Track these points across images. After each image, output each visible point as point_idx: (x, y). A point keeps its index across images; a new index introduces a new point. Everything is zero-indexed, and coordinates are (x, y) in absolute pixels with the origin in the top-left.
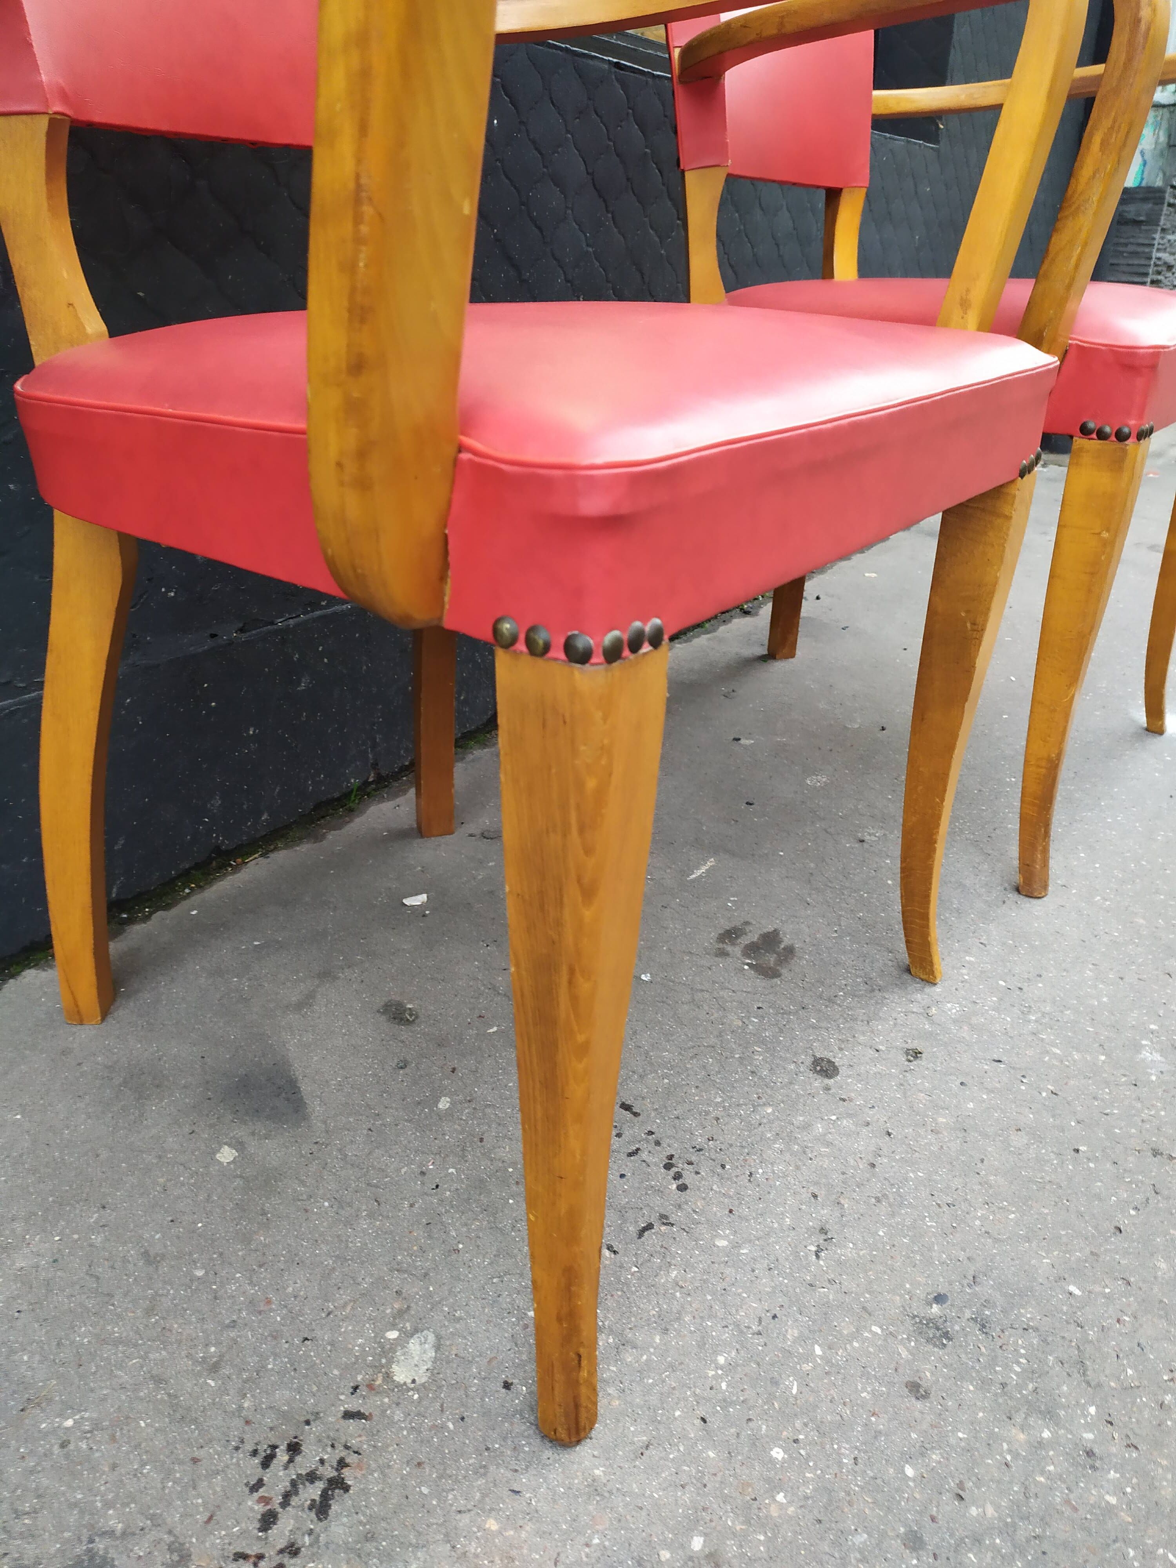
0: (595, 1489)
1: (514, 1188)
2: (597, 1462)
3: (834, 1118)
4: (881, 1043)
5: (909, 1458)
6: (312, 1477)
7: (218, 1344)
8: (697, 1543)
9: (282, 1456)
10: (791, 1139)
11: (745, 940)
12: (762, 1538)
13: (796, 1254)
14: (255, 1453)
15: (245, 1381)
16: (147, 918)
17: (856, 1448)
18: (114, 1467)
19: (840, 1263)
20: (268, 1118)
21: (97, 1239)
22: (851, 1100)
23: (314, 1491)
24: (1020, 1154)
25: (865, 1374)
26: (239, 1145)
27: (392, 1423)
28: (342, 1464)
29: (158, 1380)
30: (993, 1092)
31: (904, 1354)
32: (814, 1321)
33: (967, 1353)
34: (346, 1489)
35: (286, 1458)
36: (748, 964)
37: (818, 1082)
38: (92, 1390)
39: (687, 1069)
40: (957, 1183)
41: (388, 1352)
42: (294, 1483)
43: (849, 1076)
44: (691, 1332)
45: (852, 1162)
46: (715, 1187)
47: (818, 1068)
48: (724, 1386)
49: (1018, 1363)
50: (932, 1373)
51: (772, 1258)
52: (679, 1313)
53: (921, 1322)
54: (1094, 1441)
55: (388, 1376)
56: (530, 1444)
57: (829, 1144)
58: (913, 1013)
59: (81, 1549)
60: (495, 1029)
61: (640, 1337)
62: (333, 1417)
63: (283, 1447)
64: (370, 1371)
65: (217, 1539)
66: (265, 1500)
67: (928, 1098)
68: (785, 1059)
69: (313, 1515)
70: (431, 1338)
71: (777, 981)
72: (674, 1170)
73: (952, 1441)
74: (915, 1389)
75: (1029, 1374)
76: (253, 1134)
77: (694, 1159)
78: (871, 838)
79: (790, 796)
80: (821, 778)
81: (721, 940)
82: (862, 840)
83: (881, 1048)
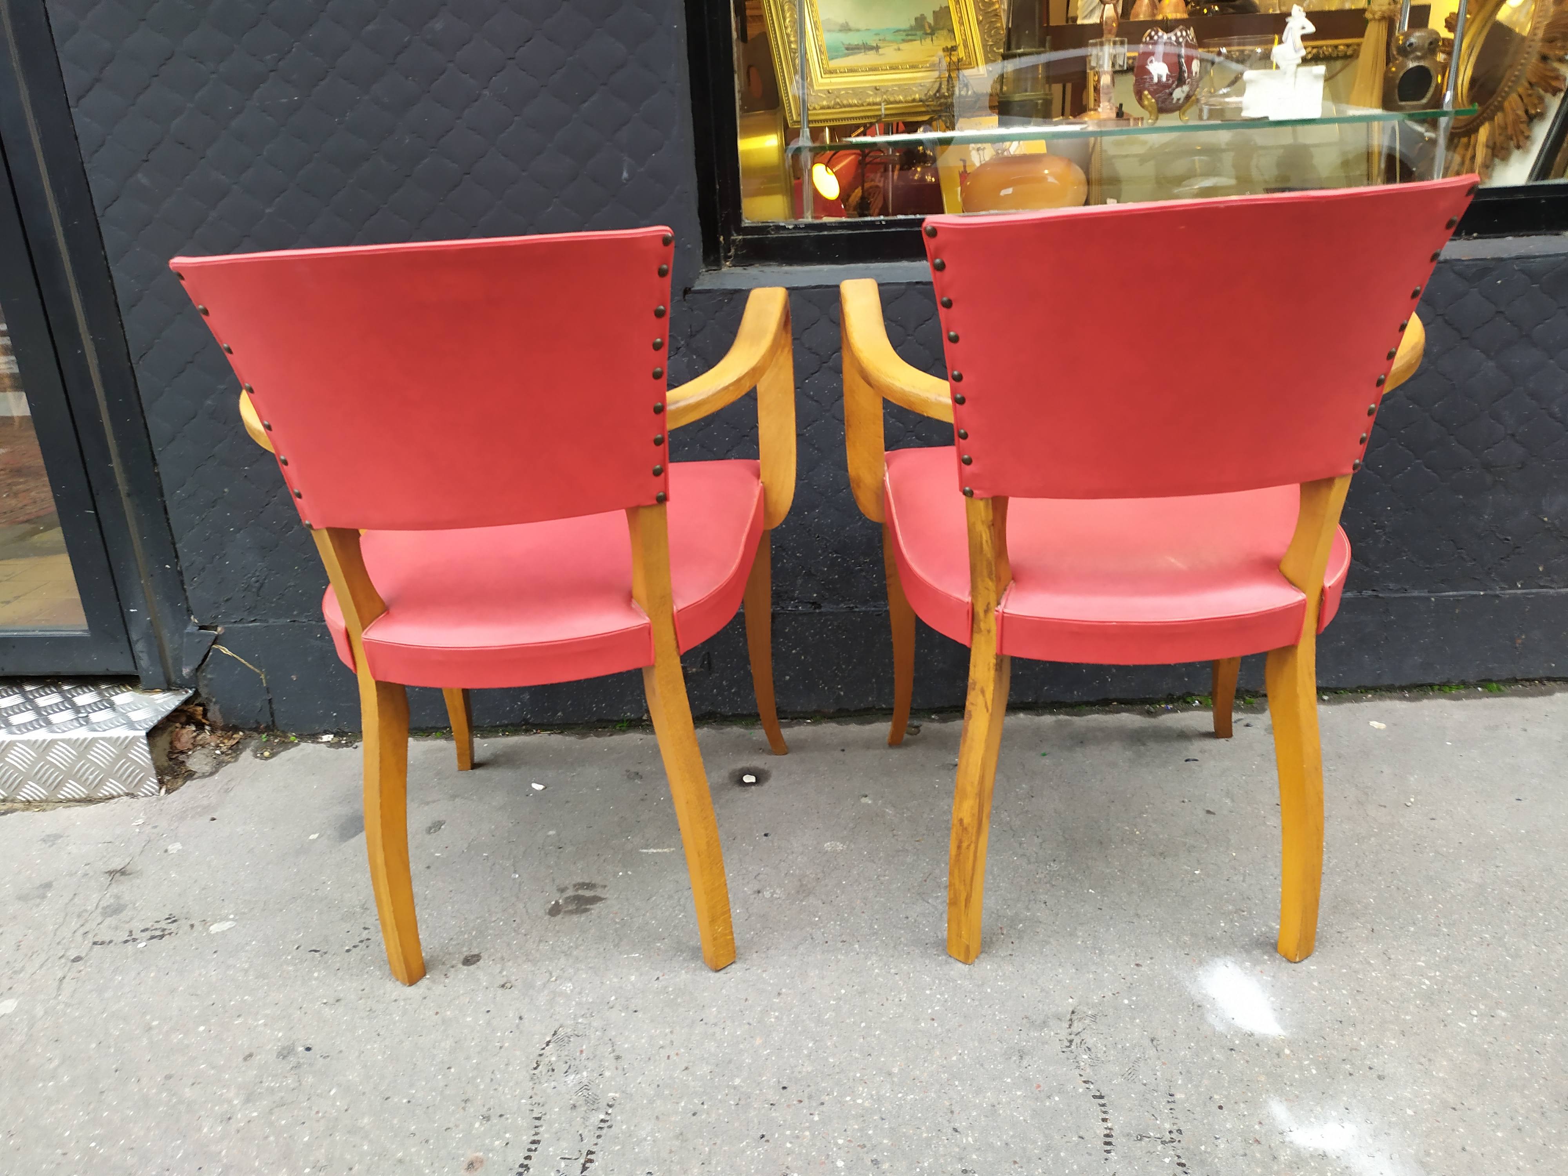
4: (508, 972)
5: (210, 1064)
6: (164, 930)
7: (215, 884)
11: (581, 892)
13: (318, 998)
15: (201, 898)
17: (211, 1048)
18: (159, 893)
19: (319, 1012)
20: (341, 834)
21: (256, 836)
22: (447, 977)
23: (158, 933)
24: (434, 1048)
25: (252, 1040)
26: (321, 836)
27: (191, 935)
28: (171, 933)
29: (195, 881)
30: (489, 1023)
31: (269, 1047)
32: (278, 1016)
33: (276, 1066)
34: (161, 939)
35: (169, 921)
36: (557, 903)
37: (457, 962)
38: (188, 872)
40: (398, 1032)
41: (223, 919)
42: (160, 928)
43: (472, 971)
44: (259, 985)
46: (352, 959)
47: (470, 958)
48: (233, 1003)
49: (276, 1084)
50: (260, 1059)
52: (268, 978)
53: (290, 1047)
54: (237, 1119)
55: (212, 925)
58: (551, 974)
59: (127, 903)
62: (190, 923)
63: (174, 919)
64: (213, 920)
65: (136, 925)
66: (152, 926)
67: (466, 1003)
69: (149, 938)
70: (234, 925)
71: (548, 917)
72: (360, 944)
73: (223, 1075)
74: (248, 1057)
75: (271, 1090)
77: (371, 946)
78: (767, 894)
79: (795, 845)
80: (840, 847)
81: (575, 886)
82: (759, 892)
83: (505, 973)
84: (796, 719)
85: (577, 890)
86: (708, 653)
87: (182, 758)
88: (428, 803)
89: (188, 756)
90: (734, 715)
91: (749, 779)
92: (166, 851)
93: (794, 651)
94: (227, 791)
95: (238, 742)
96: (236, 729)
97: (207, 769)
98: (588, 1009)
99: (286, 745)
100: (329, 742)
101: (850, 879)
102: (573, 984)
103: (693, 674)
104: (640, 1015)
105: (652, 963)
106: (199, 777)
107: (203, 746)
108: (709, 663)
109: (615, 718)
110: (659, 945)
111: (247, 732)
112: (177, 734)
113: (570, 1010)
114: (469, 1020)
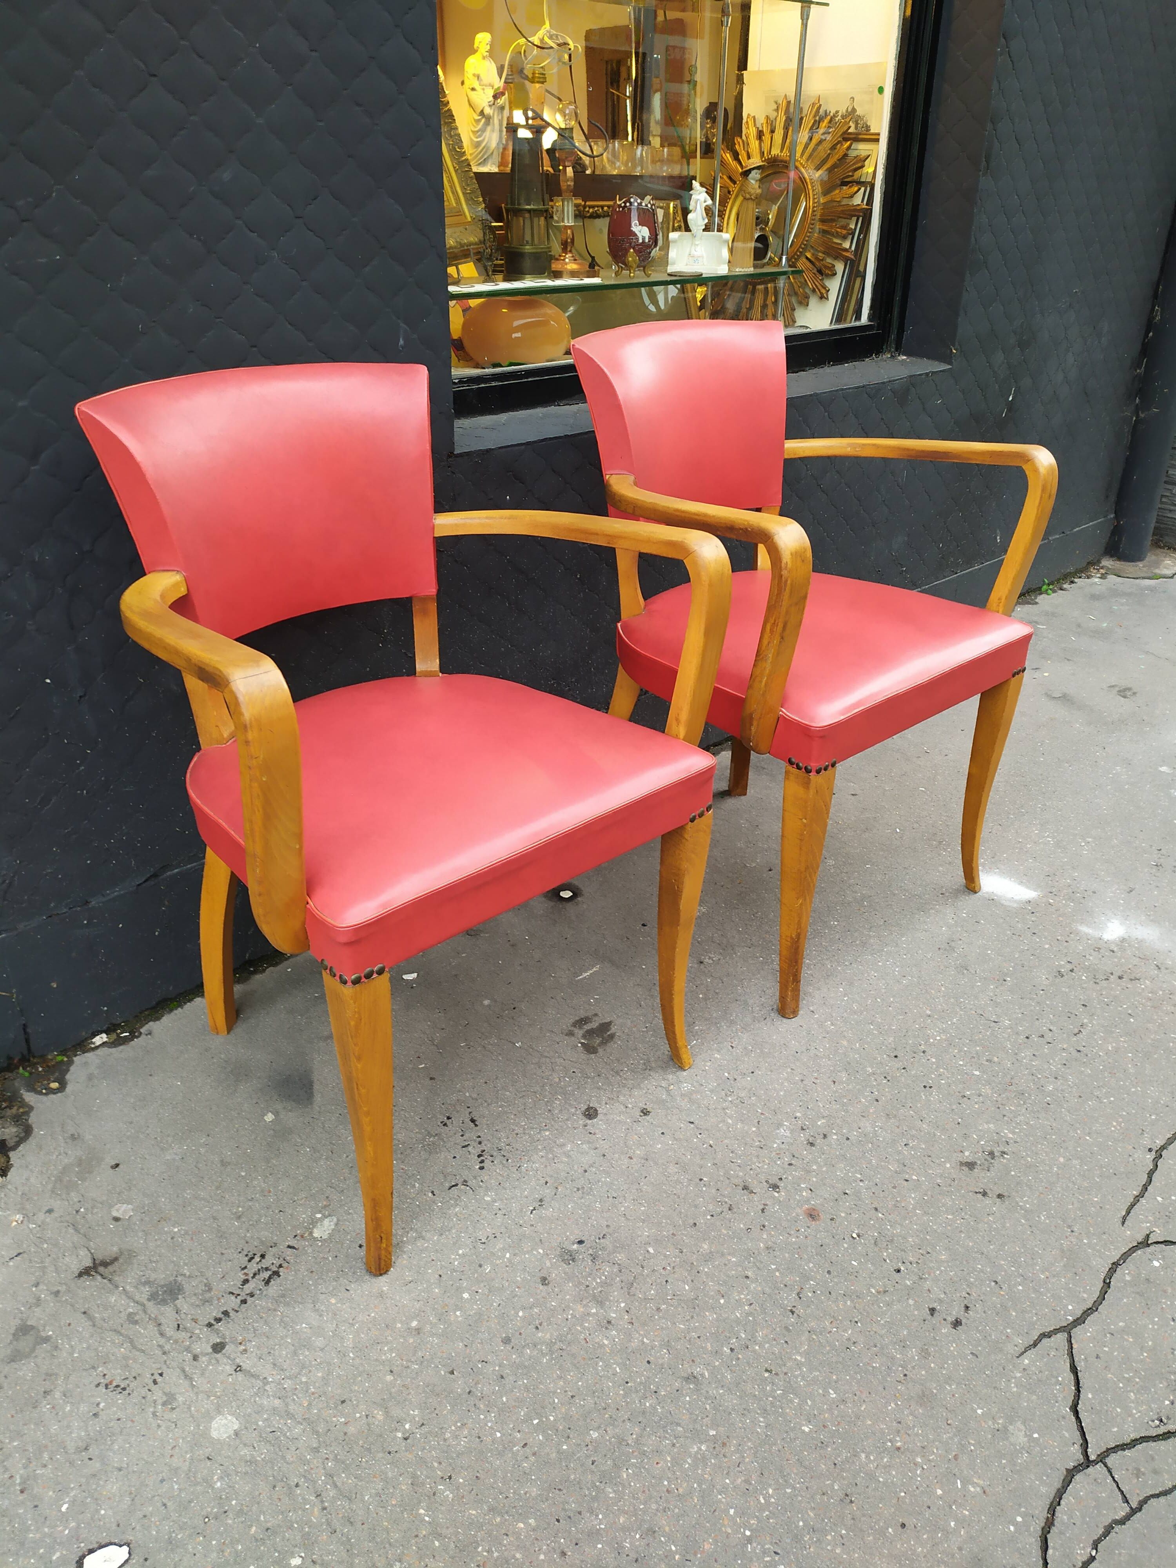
0: (381, 1295)
1: (399, 1156)
2: (386, 1284)
3: (579, 1142)
4: (631, 1103)
5: (523, 1308)
6: (267, 1269)
7: (243, 1207)
8: (414, 1324)
9: (257, 1259)
10: (551, 1151)
11: (587, 1027)
12: (442, 1327)
13: (521, 1210)
14: (247, 1255)
15: (250, 1225)
16: (264, 971)
17: (503, 1300)
18: (190, 1250)
19: (541, 1217)
20: (294, 1101)
21: (202, 1150)
22: (595, 1134)
23: (266, 1275)
24: (669, 1177)
25: (524, 1270)
26: (276, 1113)
27: (306, 1253)
28: (281, 1266)
29: (215, 1218)
30: (677, 1140)
31: (548, 1264)
32: (513, 1242)
33: (578, 1269)
34: (279, 1276)
35: (259, 1260)
36: (582, 1043)
37: (582, 1121)
38: (187, 1218)
39: (515, 1104)
40: (626, 1187)
41: (314, 1223)
42: (259, 1270)
43: (601, 1120)
44: (453, 1237)
45: (576, 1167)
46: (498, 1171)
47: (587, 1113)
48: (456, 1263)
49: (600, 1278)
50: (556, 1275)
51: (509, 1210)
52: (451, 1228)
53: (564, 1252)
54: (615, 1318)
55: (311, 1233)
56: (361, 1271)
57: (569, 1156)
58: (661, 1086)
59: (172, 1279)
60: (423, 1066)
61: (428, 1235)
62: (282, 1247)
63: (259, 1255)
64: (304, 1230)
65: (224, 1285)
66: (246, 1274)
67: (638, 1139)
68: (570, 1105)
69: (263, 1283)
70: (335, 1220)
71: (593, 1056)
72: (482, 1158)
73: (548, 1305)
74: (544, 1281)
75: (604, 1284)
76: (284, 1108)
77: (495, 1154)
78: (708, 961)
81: (574, 1025)
83: (630, 1106)
85: (581, 1028)
91: (566, 894)
92: (117, 1219)
94: (76, 1138)
97: (13, 1130)
98: (724, 1090)
99: (60, 1066)
100: (108, 1041)
102: (687, 1083)
104: (757, 1072)
105: (713, 1040)
106: (18, 1143)
113: (713, 1098)
114: (659, 1146)
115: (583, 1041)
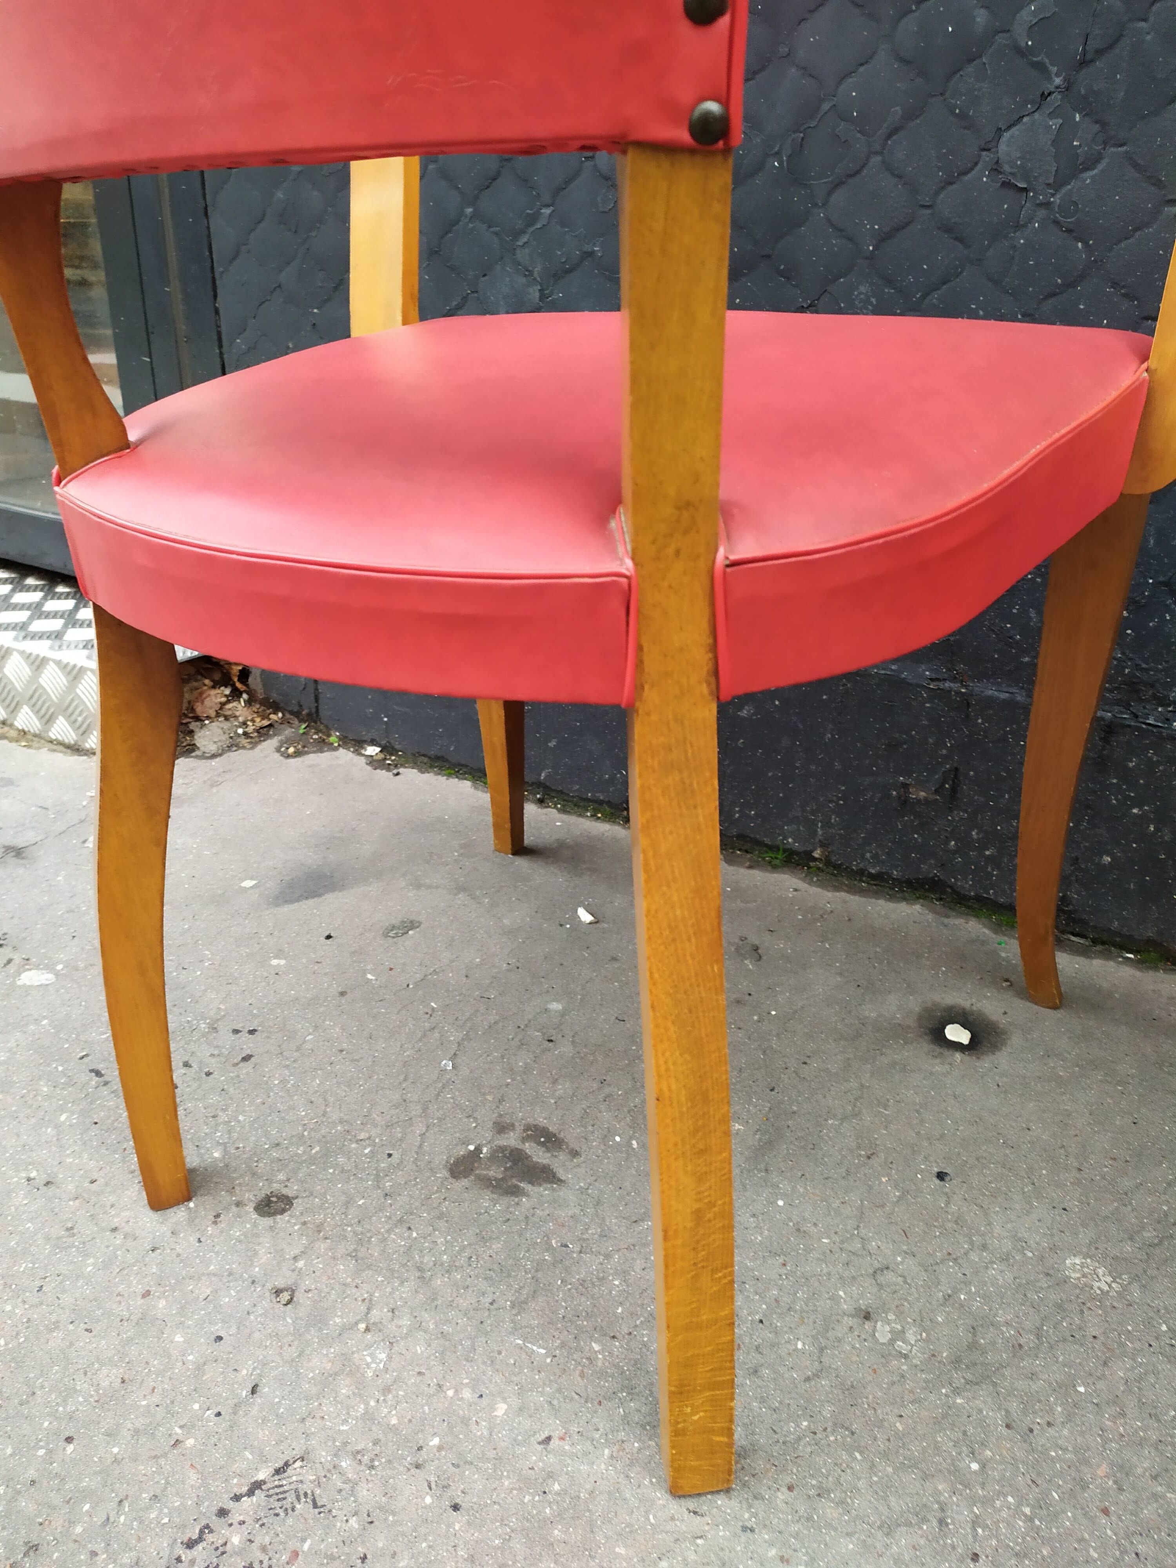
4: (307, 1263)
11: (529, 1148)
22: (215, 1223)
24: (85, 1374)
30: (198, 1369)
36: (478, 1149)
37: (251, 1196)
39: (291, 1096)
40: (67, 1300)
41: (50, 968)
43: (255, 1224)
47: (274, 1199)
55: (29, 970)
58: (369, 1309)
64: (37, 963)
67: (202, 1297)
68: (294, 1170)
70: (50, 982)
71: (442, 1172)
78: (883, 1333)
79: (997, 1230)
80: (1103, 1282)
81: (528, 1128)
82: (867, 1317)
83: (301, 1264)
84: (1103, 943)
85: (524, 1140)
86: (957, 769)
87: (193, 725)
88: (418, 886)
89: (203, 726)
90: (978, 899)
91: (957, 1033)
93: (1135, 811)
94: (214, 784)
95: (270, 726)
96: (276, 708)
97: (213, 748)
98: (376, 1442)
99: (323, 745)
100: (372, 756)
101: (1101, 1385)
102: (390, 1358)
103: (919, 801)
104: (458, 1522)
105: (559, 1390)
106: (197, 757)
107: (227, 718)
108: (954, 790)
109: (767, 841)
110: (596, 1347)
111: (288, 716)
112: (201, 694)
113: (345, 1421)
114: (179, 1338)
115: (485, 1150)
